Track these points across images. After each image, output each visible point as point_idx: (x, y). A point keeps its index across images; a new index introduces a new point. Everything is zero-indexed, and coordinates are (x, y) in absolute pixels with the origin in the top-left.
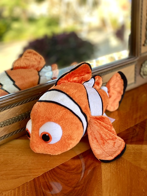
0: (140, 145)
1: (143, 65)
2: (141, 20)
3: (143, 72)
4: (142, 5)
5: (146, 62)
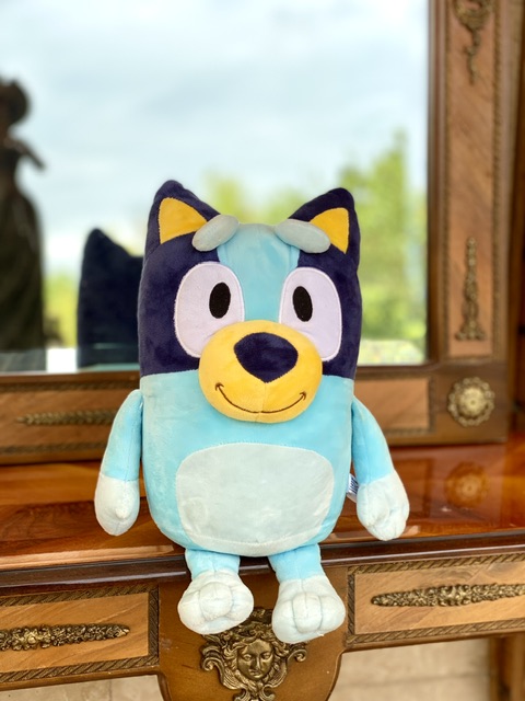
1: (457, 387)
2: (446, 274)
3: (458, 407)
4: (446, 237)
5: (467, 381)
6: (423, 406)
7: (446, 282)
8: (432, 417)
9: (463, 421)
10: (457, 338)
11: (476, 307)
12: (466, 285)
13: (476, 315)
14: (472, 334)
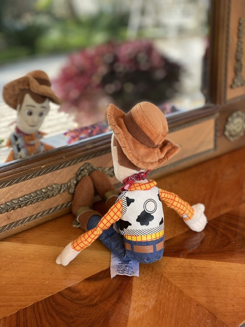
0: (204, 261)
1: (230, 119)
2: (227, 45)
3: (229, 132)
4: (228, 20)
5: (235, 115)
6: (211, 136)
7: (227, 51)
8: (215, 141)
9: (232, 139)
10: (231, 87)
11: (241, 65)
12: (237, 51)
13: (241, 69)
14: (239, 84)
